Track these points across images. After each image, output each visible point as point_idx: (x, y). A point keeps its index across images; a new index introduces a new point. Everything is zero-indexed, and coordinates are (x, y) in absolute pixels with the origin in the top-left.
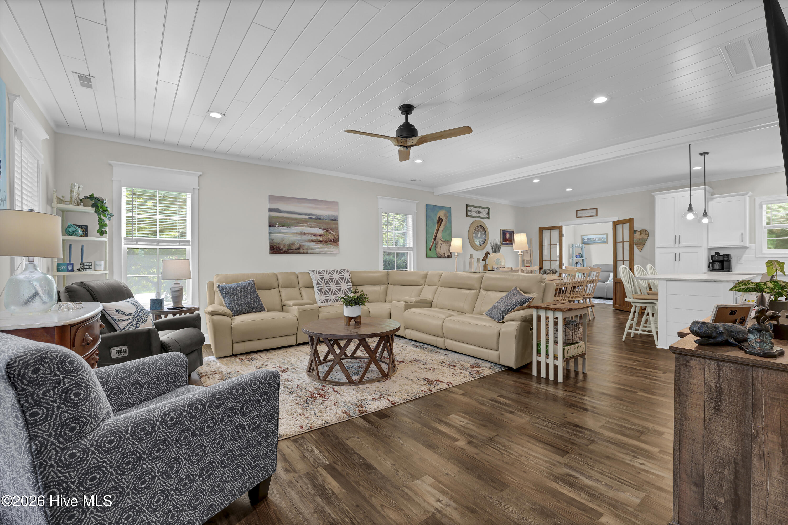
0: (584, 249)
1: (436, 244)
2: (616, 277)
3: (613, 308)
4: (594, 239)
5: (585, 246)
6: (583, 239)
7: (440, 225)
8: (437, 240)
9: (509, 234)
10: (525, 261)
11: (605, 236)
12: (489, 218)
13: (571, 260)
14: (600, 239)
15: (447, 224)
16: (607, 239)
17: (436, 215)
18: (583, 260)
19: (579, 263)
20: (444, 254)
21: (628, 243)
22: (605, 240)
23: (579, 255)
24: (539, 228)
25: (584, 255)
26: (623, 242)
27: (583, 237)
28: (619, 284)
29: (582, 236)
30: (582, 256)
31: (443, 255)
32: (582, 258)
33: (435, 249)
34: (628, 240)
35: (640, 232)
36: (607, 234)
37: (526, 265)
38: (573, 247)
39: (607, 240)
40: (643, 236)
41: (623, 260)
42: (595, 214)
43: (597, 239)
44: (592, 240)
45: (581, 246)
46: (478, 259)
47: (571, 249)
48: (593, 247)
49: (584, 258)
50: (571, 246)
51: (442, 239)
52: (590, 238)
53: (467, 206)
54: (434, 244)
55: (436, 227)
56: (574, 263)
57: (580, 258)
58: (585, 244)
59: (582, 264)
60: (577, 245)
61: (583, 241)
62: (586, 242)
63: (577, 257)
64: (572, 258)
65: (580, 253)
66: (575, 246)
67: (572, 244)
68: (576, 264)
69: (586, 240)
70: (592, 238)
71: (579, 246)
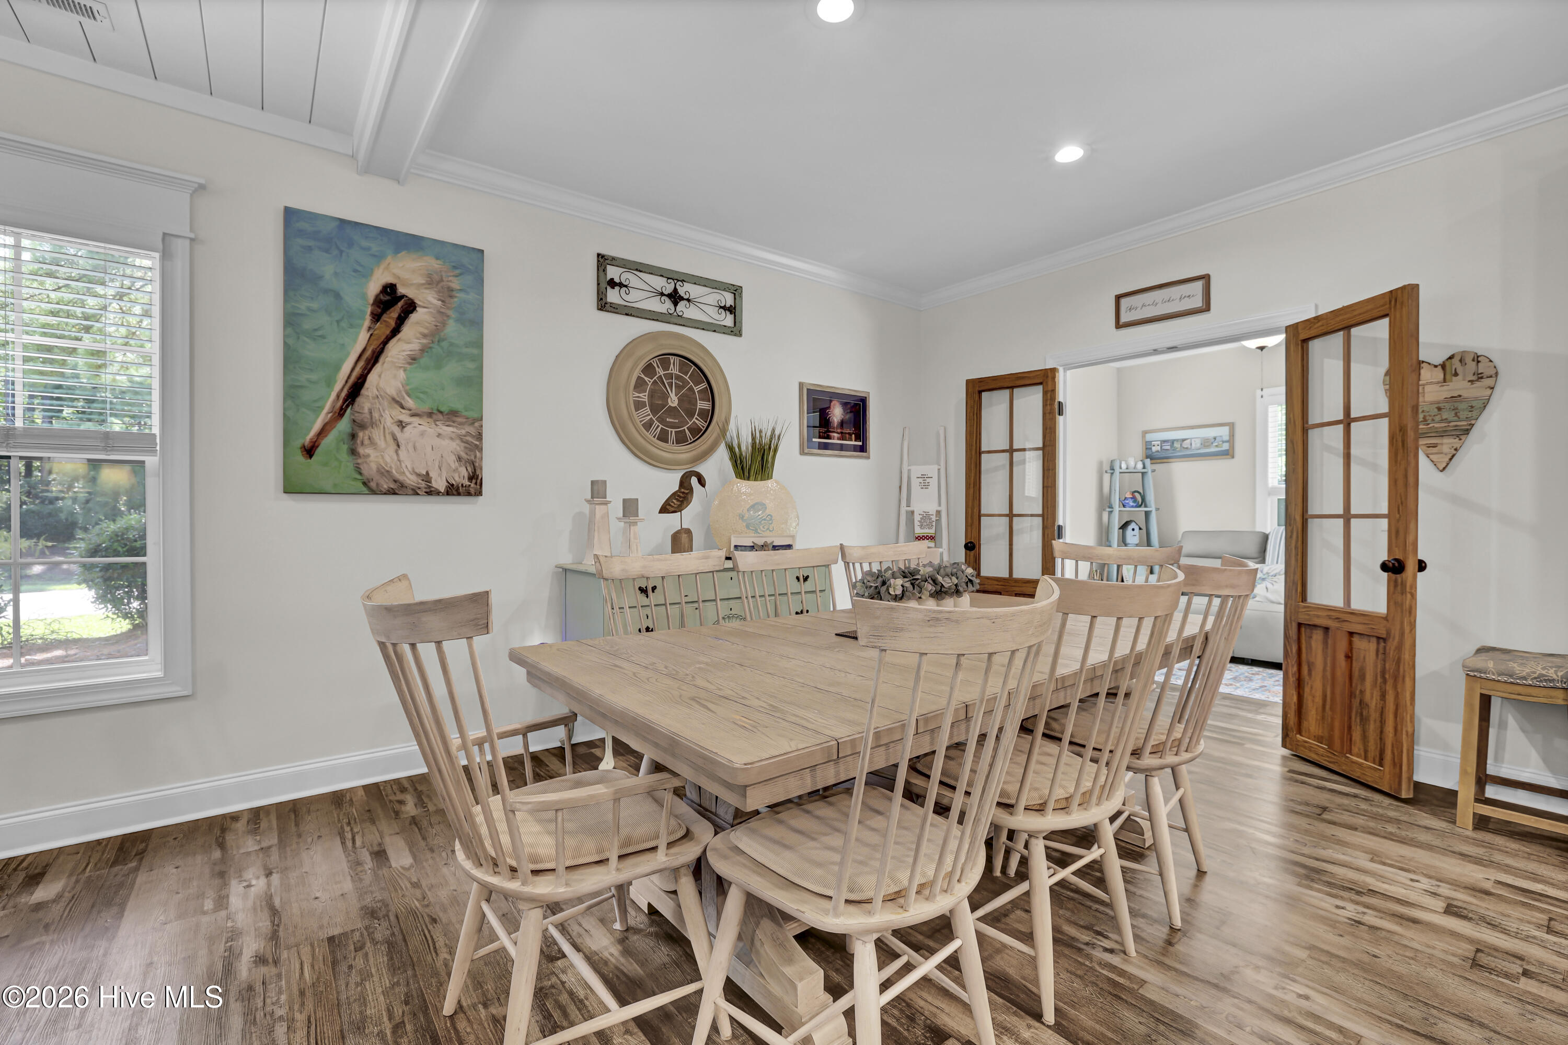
0: (1150, 477)
1: (360, 425)
2: (1304, 598)
3: (1284, 745)
4: (1186, 444)
5: (1156, 467)
6: (1148, 445)
7: (396, 331)
8: (364, 402)
9: (845, 405)
10: (917, 518)
11: (1224, 432)
12: (736, 331)
13: (1105, 516)
14: (1206, 443)
15: (452, 328)
16: (1231, 441)
17: (365, 274)
18: (1147, 514)
19: (1133, 525)
20: (427, 478)
21: (1384, 423)
22: (1226, 446)
23: (1133, 498)
24: (968, 382)
25: (1151, 497)
26: (1347, 421)
27: (1149, 437)
28: (1318, 636)
29: (1145, 433)
30: (1143, 500)
31: (411, 480)
32: (1143, 509)
33: (353, 452)
34: (1385, 409)
35: (1443, 366)
36: (1232, 426)
37: (918, 531)
38: (1112, 469)
40: (1459, 386)
41: (1347, 516)
42: (1198, 303)
43: (1196, 444)
44: (1177, 445)
45: (1140, 466)
46: (630, 508)
47: (1107, 477)
48: (1180, 470)
49: (1152, 508)
50: (1106, 467)
51: (410, 402)
52: (1173, 442)
53: (603, 261)
54: (344, 425)
55: (363, 338)
56: (1116, 525)
57: (1136, 507)
58: (1153, 461)
59: (1144, 527)
60: (1124, 466)
61: (1148, 451)
62: (1159, 455)
63: (1128, 503)
64: (1111, 507)
65: (1138, 492)
66: (1121, 468)
67: (1112, 462)
68: (1124, 527)
69: (1159, 448)
70: (1177, 440)
71: (1133, 466)
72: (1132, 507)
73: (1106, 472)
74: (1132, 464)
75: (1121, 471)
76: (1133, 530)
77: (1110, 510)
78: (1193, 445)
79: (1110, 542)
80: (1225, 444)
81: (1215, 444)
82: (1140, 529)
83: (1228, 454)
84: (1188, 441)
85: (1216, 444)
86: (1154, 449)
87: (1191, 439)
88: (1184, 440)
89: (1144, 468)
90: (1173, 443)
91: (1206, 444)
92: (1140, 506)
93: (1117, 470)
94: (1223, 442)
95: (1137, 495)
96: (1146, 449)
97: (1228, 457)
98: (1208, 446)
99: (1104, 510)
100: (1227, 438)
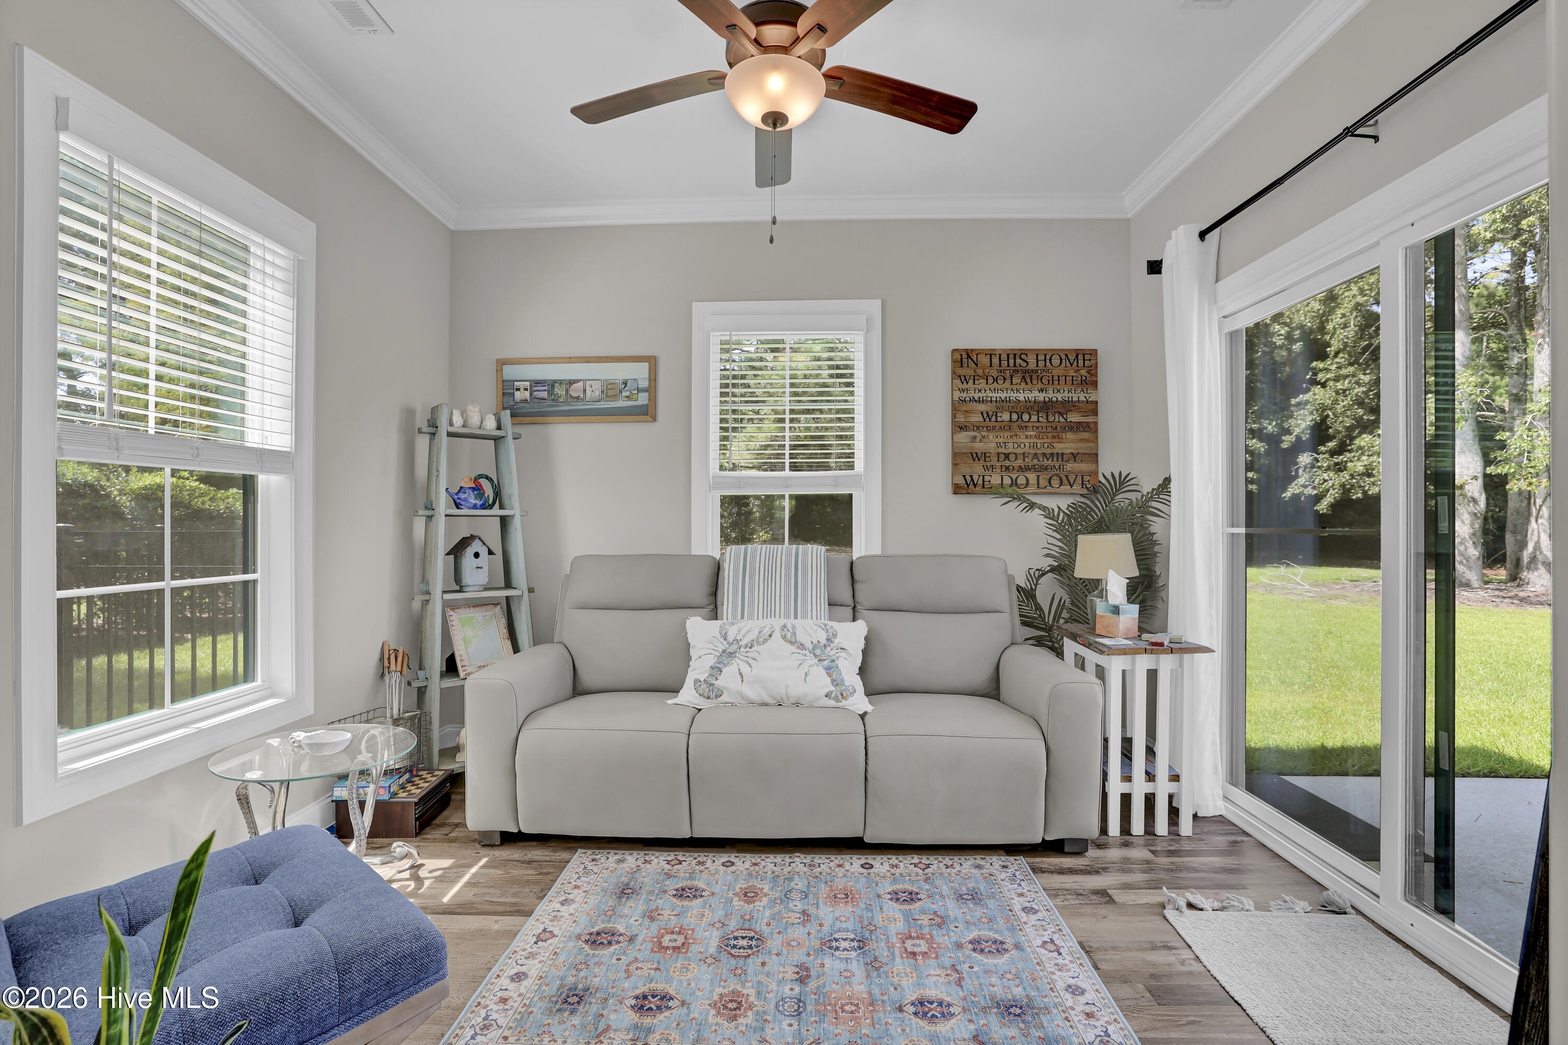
4: (576, 390)
5: (520, 430)
6: (507, 389)
11: (639, 372)
13: (419, 525)
14: (611, 390)
16: (652, 389)
18: (504, 522)
19: (476, 546)
22: (643, 399)
23: (478, 489)
25: (512, 489)
27: (510, 372)
29: (502, 364)
30: (498, 494)
32: (496, 511)
36: (652, 361)
38: (433, 424)
39: (653, 399)
43: (593, 391)
44: (559, 391)
45: (490, 424)
48: (565, 439)
49: (514, 510)
50: (421, 421)
52: (552, 384)
56: (441, 545)
57: (483, 507)
58: (517, 419)
59: (497, 549)
60: (458, 420)
61: (506, 399)
62: (527, 408)
63: (465, 500)
64: (429, 506)
65: (487, 478)
66: (451, 424)
67: (434, 410)
68: (457, 550)
69: (527, 394)
70: (561, 382)
71: (478, 423)
72: (475, 507)
73: (420, 431)
74: (475, 420)
75: (451, 429)
76: (477, 555)
77: (429, 513)
78: (589, 393)
79: (428, 583)
80: (641, 394)
81: (625, 394)
82: (490, 553)
83: (647, 413)
84: (580, 384)
85: (628, 394)
86: (518, 395)
87: (585, 381)
88: (571, 382)
89: (499, 428)
90: (553, 386)
91: (610, 393)
92: (491, 507)
93: (444, 428)
94: (639, 390)
95: (485, 483)
96: (504, 394)
97: (648, 418)
98: (614, 397)
99: (415, 514)
100: (644, 384)
